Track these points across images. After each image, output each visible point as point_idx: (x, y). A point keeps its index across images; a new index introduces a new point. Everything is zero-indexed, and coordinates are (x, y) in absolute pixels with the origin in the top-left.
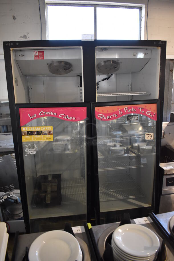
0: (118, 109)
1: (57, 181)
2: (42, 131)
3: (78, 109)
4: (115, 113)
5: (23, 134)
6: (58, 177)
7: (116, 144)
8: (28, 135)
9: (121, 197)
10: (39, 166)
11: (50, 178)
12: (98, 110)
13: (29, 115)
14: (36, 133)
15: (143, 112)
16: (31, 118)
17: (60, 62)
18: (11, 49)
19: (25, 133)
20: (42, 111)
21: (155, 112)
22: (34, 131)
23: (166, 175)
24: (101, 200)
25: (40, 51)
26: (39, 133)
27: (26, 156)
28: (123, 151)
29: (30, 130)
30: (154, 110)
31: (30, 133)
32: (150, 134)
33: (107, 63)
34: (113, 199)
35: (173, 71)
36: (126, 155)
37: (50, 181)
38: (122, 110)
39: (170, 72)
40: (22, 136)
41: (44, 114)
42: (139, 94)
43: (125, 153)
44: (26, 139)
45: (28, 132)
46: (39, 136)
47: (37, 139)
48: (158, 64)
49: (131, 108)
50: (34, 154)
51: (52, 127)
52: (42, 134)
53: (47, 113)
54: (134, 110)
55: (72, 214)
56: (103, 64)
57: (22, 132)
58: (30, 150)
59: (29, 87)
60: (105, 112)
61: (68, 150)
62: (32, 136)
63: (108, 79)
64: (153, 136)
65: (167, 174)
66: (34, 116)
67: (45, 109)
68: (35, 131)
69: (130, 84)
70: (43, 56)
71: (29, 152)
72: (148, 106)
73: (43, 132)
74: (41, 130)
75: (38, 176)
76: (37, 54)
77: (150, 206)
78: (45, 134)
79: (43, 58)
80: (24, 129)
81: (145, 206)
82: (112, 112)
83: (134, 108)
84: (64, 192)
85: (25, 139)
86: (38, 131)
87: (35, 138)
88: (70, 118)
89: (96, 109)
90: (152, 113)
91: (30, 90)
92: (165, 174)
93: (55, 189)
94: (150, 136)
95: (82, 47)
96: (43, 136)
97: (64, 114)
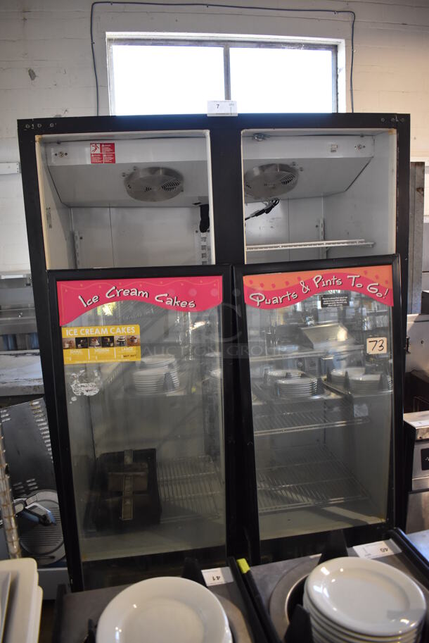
0: (299, 279)
1: (147, 466)
2: (112, 338)
3: (201, 282)
4: (290, 290)
5: (67, 346)
6: (148, 457)
7: (289, 371)
8: (77, 348)
9: (309, 502)
10: (99, 431)
11: (128, 460)
12: (251, 282)
13: (80, 297)
14: (97, 343)
15: (359, 285)
16: (85, 306)
17: (154, 169)
18: (37, 137)
19: (70, 343)
20: (114, 288)
21: (390, 286)
22: (93, 338)
23: (422, 441)
24: (261, 509)
25: (104, 144)
26: (106, 342)
27: (74, 399)
28: (309, 388)
29: (83, 335)
30: (387, 282)
31: (84, 343)
32: (378, 339)
33: (267, 171)
34: (288, 507)
35: (423, 190)
36: (317, 397)
37: (130, 466)
38: (309, 283)
39: (417, 193)
40: (64, 351)
41: (118, 295)
42: (347, 243)
43: (314, 394)
44: (74, 357)
45: (78, 340)
46: (106, 350)
47: (100, 357)
48: (393, 170)
49: (329, 276)
50: (92, 394)
51: (138, 326)
52: (112, 345)
53: (124, 293)
54: (339, 282)
55: (189, 548)
56: (257, 172)
57: (63, 341)
58: (82, 384)
59: (77, 234)
60: (268, 288)
61: (173, 387)
62: (89, 350)
63: (267, 211)
64: (385, 345)
65: (424, 438)
66: (93, 300)
67: (120, 282)
68: (95, 338)
69: (322, 222)
70: (114, 155)
71: (79, 388)
72: (372, 271)
73: (116, 339)
74: (112, 334)
75: (98, 456)
76: (98, 151)
77: (383, 521)
78: (121, 343)
79: (114, 161)
80: (69, 333)
81: (370, 523)
82: (284, 286)
83: (337, 276)
84: (164, 492)
85: (71, 357)
86: (103, 337)
87: (95, 355)
88: (183, 304)
89: (246, 280)
90: (380, 289)
91: (78, 242)
92: (418, 437)
93: (144, 484)
94: (379, 344)
95: (207, 132)
96: (115, 348)
97: (166, 295)
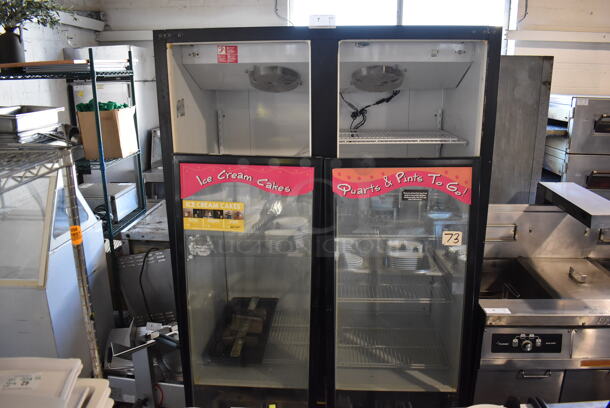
0: (383, 174)
1: (265, 313)
2: (222, 211)
4: (374, 183)
5: (186, 215)
6: (269, 305)
8: (194, 217)
9: (394, 362)
10: (233, 278)
11: (253, 306)
12: (339, 174)
13: (197, 177)
14: (210, 214)
15: (438, 183)
16: (202, 184)
17: (273, 68)
18: (168, 45)
19: (189, 213)
20: (224, 171)
21: (469, 186)
22: (206, 210)
23: (491, 326)
26: (217, 214)
27: (191, 257)
28: (415, 262)
29: (198, 207)
30: (466, 182)
31: (199, 213)
32: (454, 233)
33: (372, 72)
34: (381, 365)
35: (550, 84)
36: (422, 272)
37: (251, 311)
38: (392, 178)
39: (543, 87)
40: (185, 219)
41: (228, 178)
42: (440, 141)
43: (420, 267)
44: (192, 224)
45: (195, 211)
46: (217, 220)
47: (212, 226)
49: (412, 174)
50: (205, 255)
51: (242, 204)
52: (221, 217)
53: (232, 176)
54: (420, 180)
55: (281, 387)
56: (364, 72)
57: (184, 210)
58: (198, 246)
59: (219, 112)
60: (354, 180)
62: (203, 220)
63: (388, 100)
64: (460, 238)
65: (494, 324)
66: (208, 180)
68: (209, 211)
69: (440, 112)
70: (236, 57)
71: (195, 250)
72: (452, 172)
73: (225, 212)
74: (222, 208)
76: (224, 52)
77: (455, 390)
78: (229, 217)
79: (236, 61)
80: (189, 205)
81: (442, 390)
82: (371, 180)
83: (418, 174)
85: (190, 224)
86: (214, 210)
87: (209, 224)
88: (280, 189)
89: (335, 172)
90: (460, 188)
91: (220, 120)
92: (488, 323)
93: (259, 329)
94: (455, 237)
95: (309, 42)
96: (223, 220)
97: (267, 180)
